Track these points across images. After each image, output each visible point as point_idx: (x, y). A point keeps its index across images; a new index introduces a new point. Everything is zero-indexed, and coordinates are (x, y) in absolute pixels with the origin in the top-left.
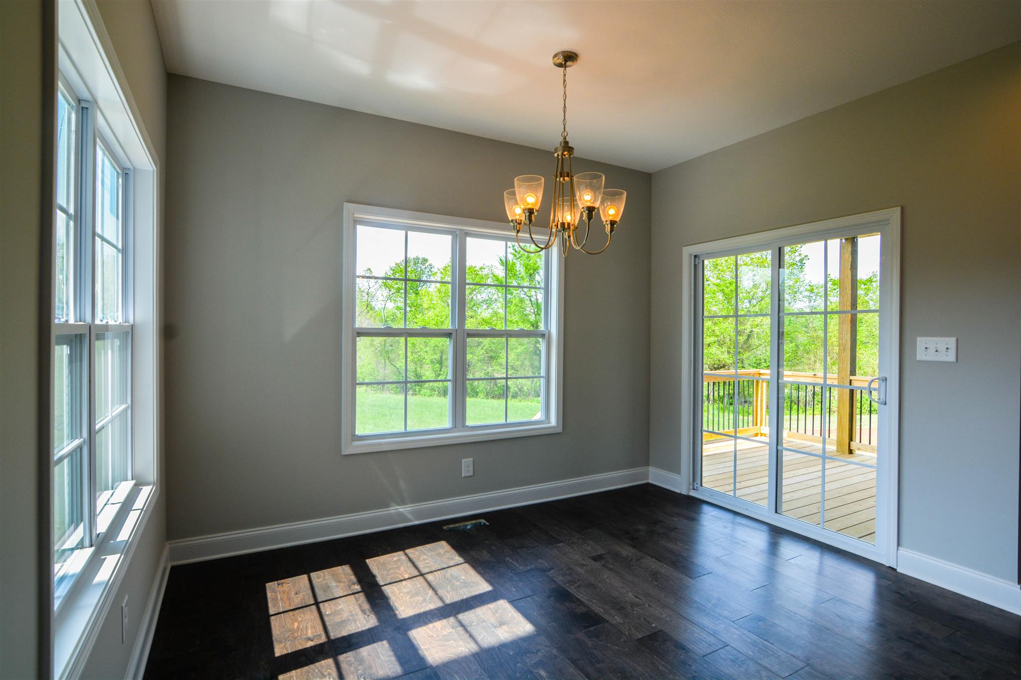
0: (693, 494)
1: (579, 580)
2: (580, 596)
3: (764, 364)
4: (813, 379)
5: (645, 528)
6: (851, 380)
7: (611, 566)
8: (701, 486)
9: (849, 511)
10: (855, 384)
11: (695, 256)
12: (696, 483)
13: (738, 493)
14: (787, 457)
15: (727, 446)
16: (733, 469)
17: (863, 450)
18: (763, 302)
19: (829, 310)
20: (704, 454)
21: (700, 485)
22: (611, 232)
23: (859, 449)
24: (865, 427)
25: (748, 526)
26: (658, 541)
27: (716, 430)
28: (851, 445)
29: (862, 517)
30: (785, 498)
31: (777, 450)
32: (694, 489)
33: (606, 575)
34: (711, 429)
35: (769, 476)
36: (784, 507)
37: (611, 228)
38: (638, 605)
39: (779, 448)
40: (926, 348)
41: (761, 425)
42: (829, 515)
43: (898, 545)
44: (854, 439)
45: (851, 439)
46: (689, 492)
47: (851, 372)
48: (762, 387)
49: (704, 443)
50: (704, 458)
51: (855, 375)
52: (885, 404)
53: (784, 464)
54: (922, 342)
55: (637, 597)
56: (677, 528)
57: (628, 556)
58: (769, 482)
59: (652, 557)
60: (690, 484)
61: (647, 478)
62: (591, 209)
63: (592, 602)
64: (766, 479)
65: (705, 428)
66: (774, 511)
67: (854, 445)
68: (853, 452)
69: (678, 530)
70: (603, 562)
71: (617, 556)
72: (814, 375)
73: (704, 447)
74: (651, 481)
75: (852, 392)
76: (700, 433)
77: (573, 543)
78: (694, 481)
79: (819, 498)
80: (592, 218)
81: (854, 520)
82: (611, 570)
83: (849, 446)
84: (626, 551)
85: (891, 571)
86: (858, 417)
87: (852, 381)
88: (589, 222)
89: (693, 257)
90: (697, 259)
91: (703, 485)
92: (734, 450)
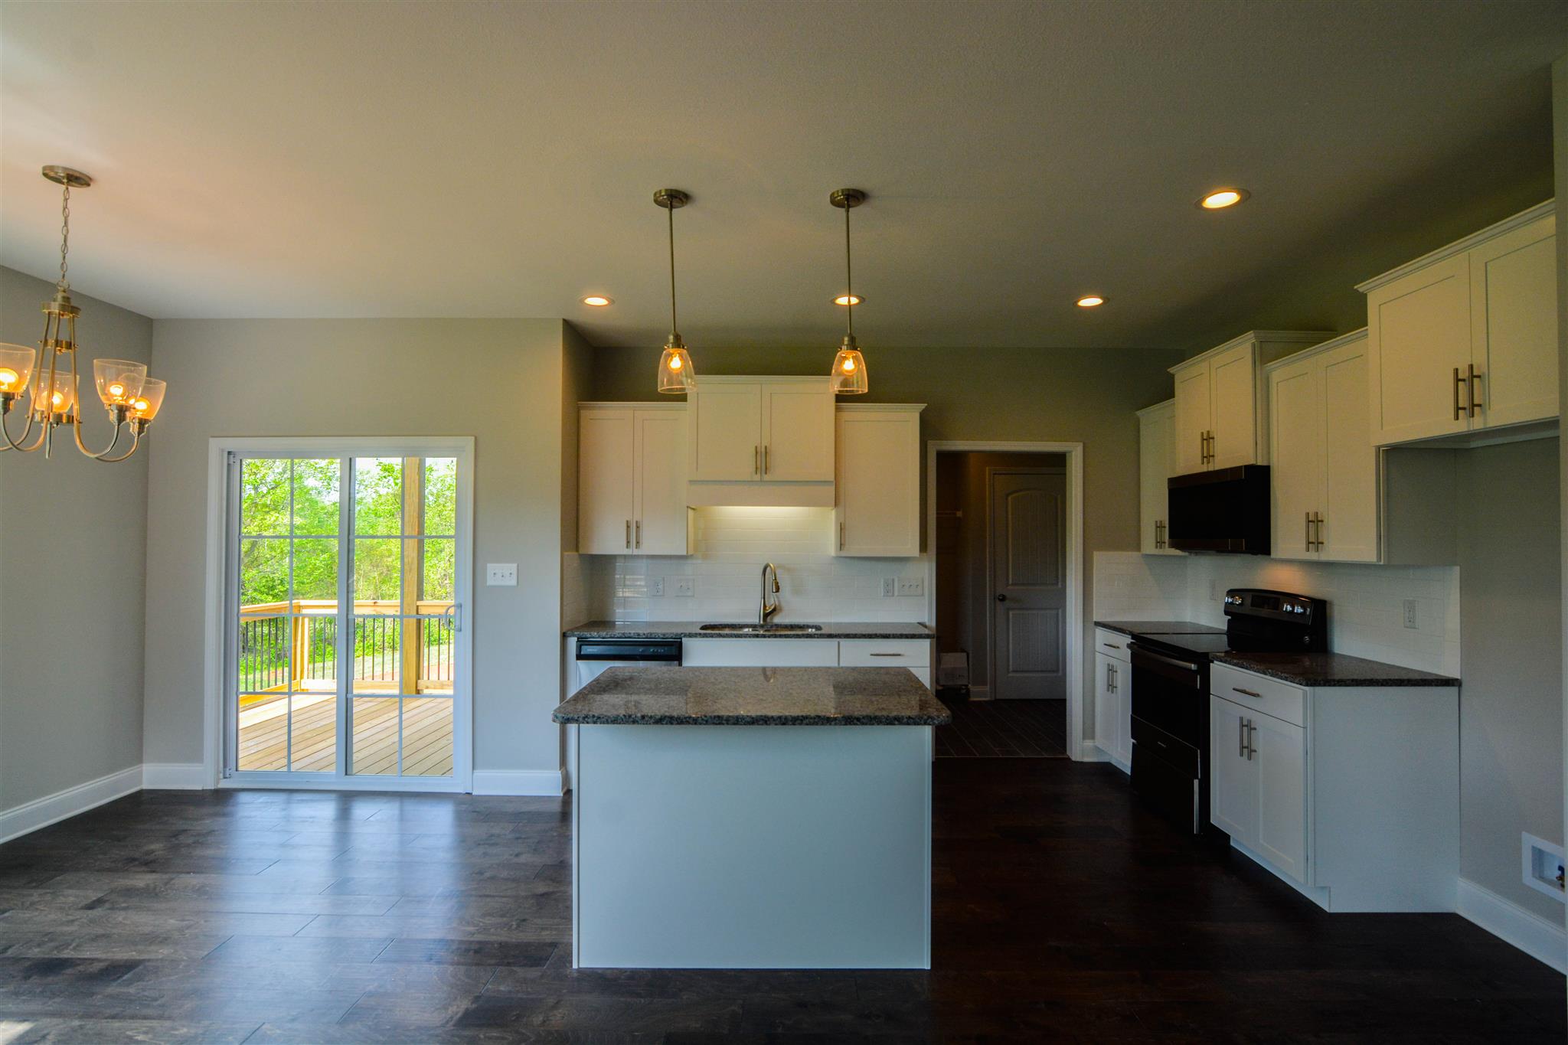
0: (224, 784)
1: (73, 940)
2: (87, 955)
3: (280, 586)
4: (373, 608)
5: (161, 845)
6: (418, 606)
7: (123, 905)
8: (237, 770)
9: (423, 756)
10: (423, 611)
11: (229, 453)
12: (228, 769)
13: (294, 767)
14: (358, 707)
15: (278, 708)
16: (286, 737)
17: (431, 688)
18: (278, 490)
19: (406, 534)
20: (241, 726)
21: (235, 769)
22: (139, 434)
23: (427, 688)
24: (434, 661)
25: (312, 801)
26: (190, 853)
27: (258, 689)
28: (418, 685)
29: (437, 758)
30: (356, 757)
31: (347, 699)
32: (225, 778)
33: (120, 916)
34: (250, 689)
35: (338, 735)
36: (355, 768)
37: (139, 428)
38: (188, 927)
39: (349, 696)
40: (495, 574)
41: (302, 678)
42: (406, 764)
43: (473, 768)
44: (421, 676)
45: (418, 677)
46: (218, 783)
47: (418, 596)
48: (303, 625)
49: (240, 710)
50: (240, 733)
51: (422, 600)
52: (461, 630)
53: (354, 717)
54: (491, 568)
55: (183, 920)
56: (214, 831)
57: (148, 885)
58: (337, 743)
59: (189, 873)
60: (218, 772)
61: (140, 782)
62: (124, 409)
63: (113, 952)
64: (334, 740)
65: (242, 689)
66: (344, 773)
67: (422, 683)
68: (421, 692)
69: (217, 833)
70: (107, 905)
71: (129, 892)
72: (375, 603)
73: (241, 715)
74: (145, 786)
75: (419, 622)
76: (235, 696)
77: (32, 904)
78: (225, 766)
79: (396, 747)
80: (124, 420)
81: (429, 763)
82: (125, 909)
83: (416, 687)
84: (142, 880)
85: (467, 796)
86: (426, 650)
87: (419, 608)
88: (119, 425)
89: (226, 455)
90: (232, 456)
91: (240, 769)
92: (287, 712)
